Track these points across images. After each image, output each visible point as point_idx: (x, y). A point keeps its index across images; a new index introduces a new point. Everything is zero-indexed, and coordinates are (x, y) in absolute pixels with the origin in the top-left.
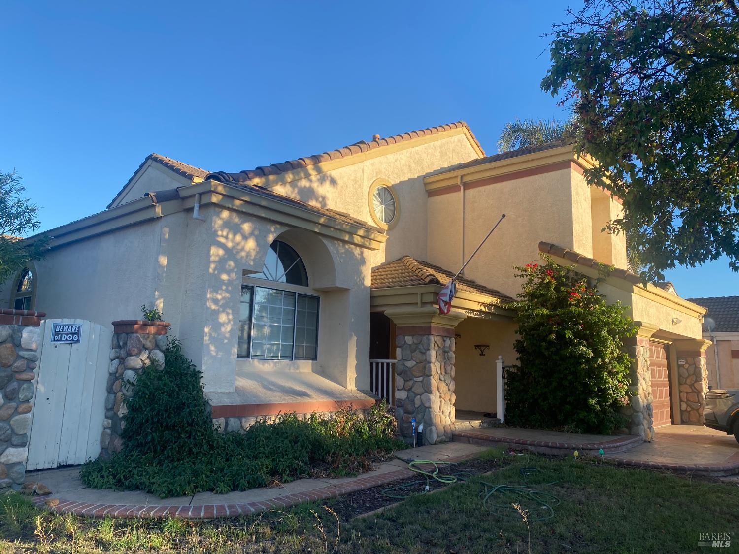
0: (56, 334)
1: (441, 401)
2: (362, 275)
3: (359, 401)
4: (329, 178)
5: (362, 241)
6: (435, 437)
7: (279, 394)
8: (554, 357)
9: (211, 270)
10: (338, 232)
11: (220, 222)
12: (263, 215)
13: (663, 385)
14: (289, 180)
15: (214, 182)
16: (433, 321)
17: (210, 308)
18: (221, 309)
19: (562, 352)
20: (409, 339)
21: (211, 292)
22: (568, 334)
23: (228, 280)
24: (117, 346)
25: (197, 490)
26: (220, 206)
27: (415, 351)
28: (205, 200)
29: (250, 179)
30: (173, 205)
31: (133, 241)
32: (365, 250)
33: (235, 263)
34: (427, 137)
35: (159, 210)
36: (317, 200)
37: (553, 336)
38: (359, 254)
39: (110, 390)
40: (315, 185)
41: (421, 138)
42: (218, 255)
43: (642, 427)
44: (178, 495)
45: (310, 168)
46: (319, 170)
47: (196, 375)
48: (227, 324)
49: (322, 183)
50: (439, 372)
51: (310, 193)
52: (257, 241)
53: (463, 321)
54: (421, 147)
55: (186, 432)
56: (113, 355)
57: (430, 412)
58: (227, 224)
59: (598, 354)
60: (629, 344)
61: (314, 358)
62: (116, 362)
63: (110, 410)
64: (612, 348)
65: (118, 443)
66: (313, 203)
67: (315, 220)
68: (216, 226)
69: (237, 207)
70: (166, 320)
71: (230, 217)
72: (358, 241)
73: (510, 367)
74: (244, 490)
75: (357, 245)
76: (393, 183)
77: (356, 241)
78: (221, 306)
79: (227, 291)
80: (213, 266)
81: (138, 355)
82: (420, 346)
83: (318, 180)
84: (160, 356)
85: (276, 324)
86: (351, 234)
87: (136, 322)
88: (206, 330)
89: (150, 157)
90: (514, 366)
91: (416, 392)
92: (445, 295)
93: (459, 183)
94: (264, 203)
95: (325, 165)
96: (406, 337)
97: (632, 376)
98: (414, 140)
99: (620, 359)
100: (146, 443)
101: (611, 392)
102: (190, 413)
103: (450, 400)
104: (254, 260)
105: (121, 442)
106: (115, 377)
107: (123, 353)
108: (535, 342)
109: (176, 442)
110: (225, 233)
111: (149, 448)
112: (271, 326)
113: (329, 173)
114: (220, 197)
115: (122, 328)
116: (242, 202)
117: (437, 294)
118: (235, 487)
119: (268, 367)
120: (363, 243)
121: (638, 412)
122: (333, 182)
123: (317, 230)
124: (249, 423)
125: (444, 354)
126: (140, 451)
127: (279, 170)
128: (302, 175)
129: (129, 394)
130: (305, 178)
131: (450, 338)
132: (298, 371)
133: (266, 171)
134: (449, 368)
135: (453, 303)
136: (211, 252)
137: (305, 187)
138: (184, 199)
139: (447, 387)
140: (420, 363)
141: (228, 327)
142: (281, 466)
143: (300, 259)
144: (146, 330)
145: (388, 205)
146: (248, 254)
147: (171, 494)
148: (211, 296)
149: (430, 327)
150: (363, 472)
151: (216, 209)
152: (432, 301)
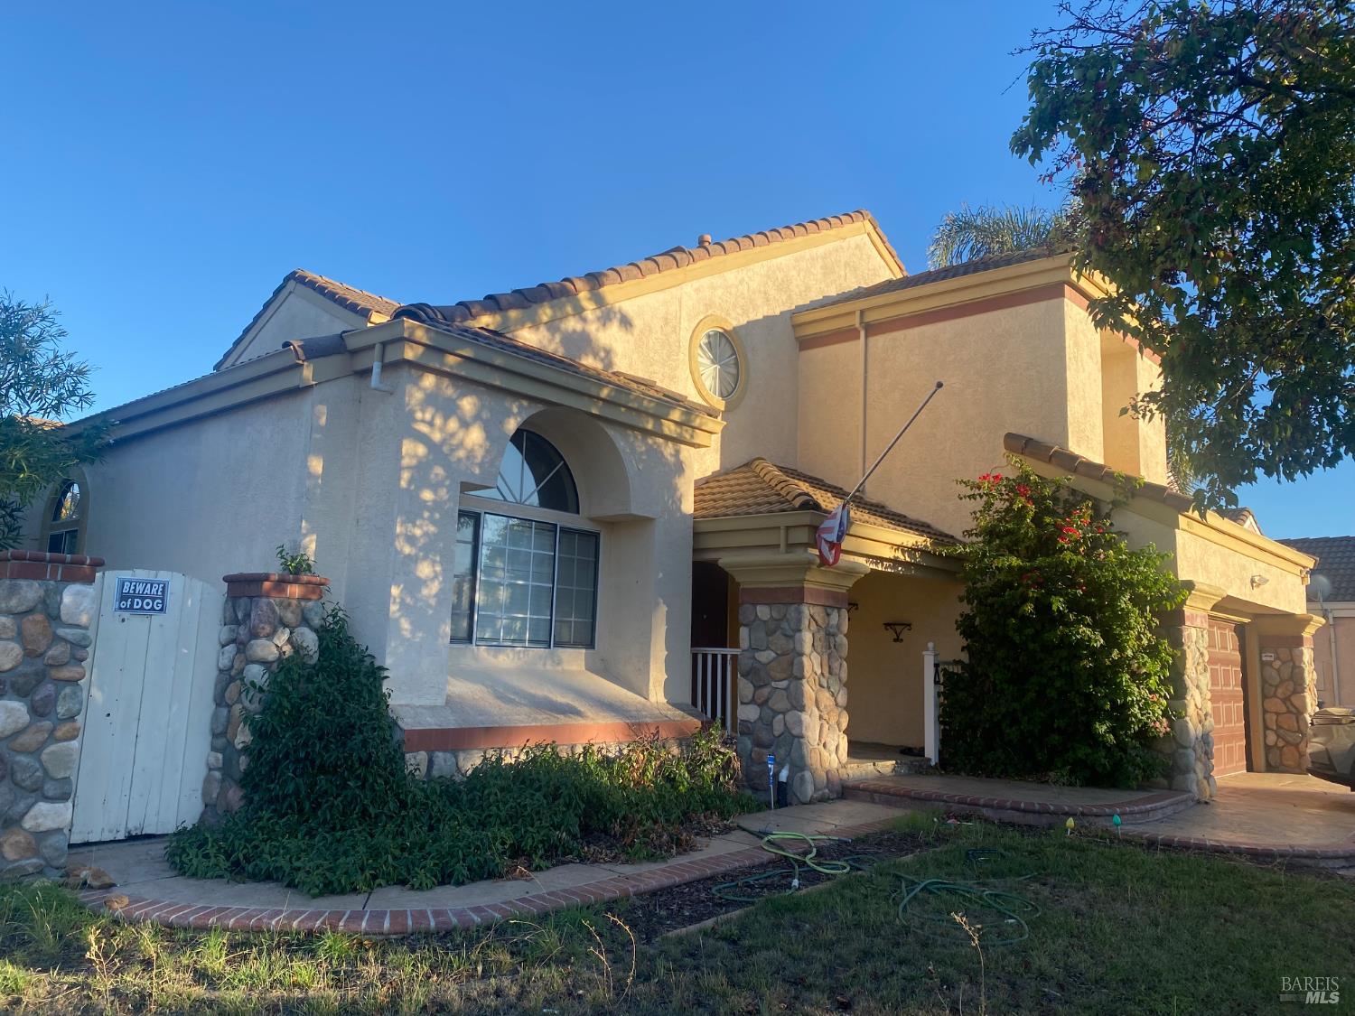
0: (123, 597)
1: (822, 725)
2: (678, 494)
3: (670, 723)
4: (618, 316)
5: (679, 430)
6: (810, 791)
7: (526, 709)
8: (1031, 646)
9: (403, 484)
10: (634, 413)
11: (419, 395)
12: (497, 383)
13: (1232, 698)
14: (545, 319)
15: (408, 322)
16: (807, 578)
17: (400, 552)
18: (421, 554)
19: (1046, 636)
20: (763, 612)
21: (403, 523)
22: (1058, 604)
23: (434, 501)
24: (233, 620)
25: (378, 881)
26: (420, 367)
27: (774, 632)
28: (391, 356)
29: (474, 317)
30: (334, 363)
31: (260, 430)
32: (682, 446)
33: (446, 471)
34: (798, 240)
35: (308, 373)
36: (596, 355)
37: (1029, 608)
38: (671, 455)
39: (220, 700)
40: (592, 328)
41: (787, 242)
42: (415, 456)
43: (1192, 775)
44: (343, 892)
45: (583, 296)
46: (599, 301)
47: (376, 674)
48: (433, 580)
49: (604, 325)
50: (819, 672)
51: (582, 341)
52: (487, 429)
53: (862, 579)
54: (788, 257)
55: (358, 777)
56: (225, 636)
57: (801, 745)
58: (431, 399)
59: (1113, 641)
60: (1170, 623)
61: (590, 644)
62: (231, 648)
63: (220, 736)
64: (1138, 631)
65: (235, 796)
66: (588, 361)
67: (593, 391)
68: (413, 402)
69: (451, 367)
70: (321, 573)
71: (438, 386)
72: (669, 430)
73: (948, 663)
74: (463, 883)
75: (667, 438)
76: (735, 324)
77: (666, 432)
78: (420, 549)
79: (432, 521)
80: (406, 475)
81: (270, 636)
82: (785, 625)
83: (599, 319)
84: (310, 639)
85: (520, 582)
86: (657, 418)
87: (266, 577)
88: (395, 591)
89: (292, 277)
90: (957, 662)
91: (775, 707)
92: (830, 530)
93: (857, 325)
94: (499, 361)
95: (610, 291)
96: (758, 608)
97: (1176, 682)
98: (775, 245)
99: (1153, 651)
100: (285, 797)
101: (1136, 710)
102: (365, 743)
103: (838, 724)
104: (481, 465)
105: (240, 793)
106: (228, 677)
107: (243, 631)
108: (995, 617)
109: (338, 795)
110: (428, 416)
111: (291, 806)
112: (512, 586)
113: (617, 305)
114: (420, 349)
115: (243, 588)
116: (459, 359)
117: (814, 529)
118: (445, 878)
119: (505, 661)
120: (681, 434)
121: (1185, 748)
122: (626, 322)
123: (594, 411)
124: (471, 761)
125: (828, 638)
126: (274, 811)
127: (528, 299)
128: (569, 309)
129: (255, 707)
130: (574, 315)
131: (839, 609)
132: (560, 668)
133: (503, 303)
134: (836, 665)
135: (844, 546)
136: (404, 450)
137: (574, 331)
138: (354, 352)
139: (833, 699)
140: (784, 654)
141: (435, 587)
142: (530, 841)
143: (565, 464)
144: (284, 590)
145: (725, 364)
146: (471, 454)
147: (329, 889)
148: (403, 530)
149: (801, 590)
150: (679, 853)
151: (413, 371)
152: (806, 540)
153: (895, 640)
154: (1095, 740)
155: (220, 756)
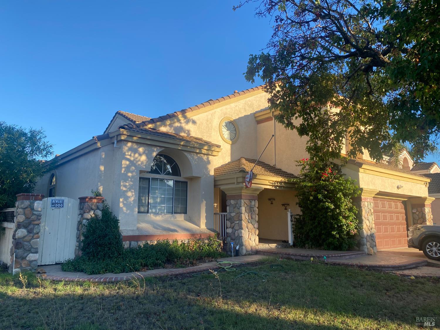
0: (53, 204)
1: (249, 234)
2: (208, 170)
3: (204, 234)
4: (192, 121)
5: (207, 152)
6: (244, 252)
7: (161, 230)
8: (314, 209)
9: (123, 172)
10: (192, 148)
11: (126, 148)
12: (149, 143)
13: (401, 224)
14: (168, 124)
15: (122, 130)
16: (242, 192)
17: (122, 190)
18: (128, 190)
19: (319, 206)
20: (232, 202)
21: (123, 182)
22: (320, 196)
23: (132, 176)
24: (81, 209)
25: (106, 272)
26: (126, 141)
27: (235, 207)
28: (119, 139)
29: (146, 125)
30: (106, 141)
31: (91, 159)
32: (210, 156)
33: (135, 168)
34: (256, 92)
35: (99, 145)
36: (185, 132)
37: (311, 198)
38: (206, 159)
39: (78, 229)
40: (183, 125)
41: (251, 93)
42: (126, 164)
43: (365, 246)
44: (97, 274)
45: (180, 116)
46: (185, 117)
47: (116, 221)
48: (132, 197)
49: (187, 124)
50: (248, 218)
51: (181, 129)
52: (147, 156)
53: (262, 191)
54: (252, 97)
55: (108, 247)
56: (79, 213)
57: (242, 239)
58: (130, 149)
59: (338, 206)
60: (357, 200)
61: (185, 213)
62: (80, 216)
63: (78, 238)
64: (346, 203)
65: (80, 253)
66: (182, 134)
67: (178, 143)
68: (125, 150)
69: (135, 140)
70: (105, 197)
71: (132, 146)
72: (204, 152)
73: (295, 215)
74: (128, 272)
75: (204, 154)
76: (234, 118)
77: (203, 152)
78: (128, 188)
79: (131, 181)
80: (123, 169)
81: (89, 212)
82: (237, 205)
83: (185, 122)
84: (99, 213)
85: (163, 196)
86: (200, 149)
87: (87, 198)
88: (121, 200)
89: (117, 113)
90: (297, 215)
91: (236, 229)
92: (248, 178)
93: (272, 116)
94: (149, 137)
95: (188, 114)
96: (231, 201)
97: (359, 217)
98: (247, 94)
99: (350, 210)
100: (91, 252)
101: (345, 227)
102: (109, 239)
103: (255, 233)
104: (145, 165)
105: (82, 252)
106: (80, 223)
107: (82, 211)
108: (304, 201)
109: (103, 252)
110: (129, 154)
111: (91, 255)
112: (161, 197)
113: (191, 118)
114: (126, 136)
115: (83, 200)
116: (137, 138)
117: (244, 178)
118: (123, 271)
119: (158, 218)
120: (208, 153)
121: (363, 238)
122: (194, 122)
123: (180, 148)
124: (142, 244)
125: (250, 210)
126: (88, 256)
127: (162, 119)
128: (176, 120)
129: (85, 230)
130: (177, 122)
131: (255, 200)
132: (176, 220)
133: (155, 121)
134: (254, 216)
135: (253, 182)
136: (123, 163)
137: (178, 126)
138: (111, 138)
139: (253, 226)
140: (237, 214)
141: (132, 199)
142: (149, 263)
143: (176, 163)
144: (91, 201)
145: (232, 130)
146: (142, 163)
147: (93, 273)
148: (123, 184)
149: (241, 195)
150: (191, 266)
151: (125, 142)
152: (242, 181)
153: (285, 209)
154: (333, 236)
155: (78, 243)
